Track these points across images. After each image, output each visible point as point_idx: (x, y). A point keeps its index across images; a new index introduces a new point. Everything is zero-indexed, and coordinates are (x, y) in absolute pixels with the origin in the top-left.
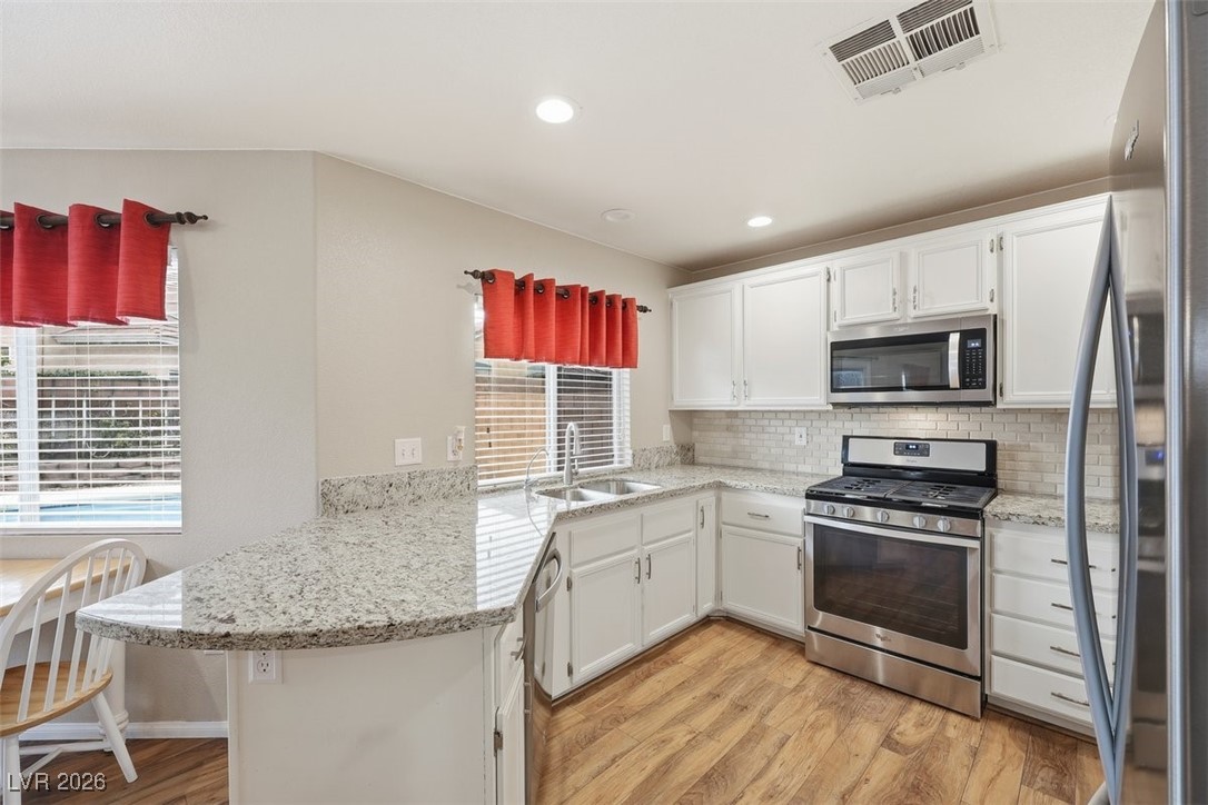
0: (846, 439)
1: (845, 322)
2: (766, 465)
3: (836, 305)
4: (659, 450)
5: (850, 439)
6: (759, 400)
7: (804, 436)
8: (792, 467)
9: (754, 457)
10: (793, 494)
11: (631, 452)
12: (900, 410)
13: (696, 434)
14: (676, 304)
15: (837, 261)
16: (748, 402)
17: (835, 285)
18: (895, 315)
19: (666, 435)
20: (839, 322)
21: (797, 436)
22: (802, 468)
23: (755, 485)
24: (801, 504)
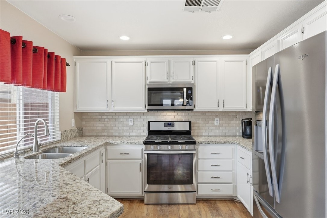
0: (149, 122)
1: (151, 81)
2: (117, 134)
3: (148, 75)
4: (71, 131)
5: (150, 122)
6: (119, 108)
7: (132, 122)
8: (127, 134)
9: (111, 131)
10: (139, 144)
11: (60, 133)
12: (164, 112)
13: (84, 123)
14: (78, 64)
15: (149, 59)
16: (114, 109)
17: (148, 67)
18: (167, 81)
19: (73, 123)
20: (149, 80)
21: (130, 122)
22: (131, 134)
23: (123, 142)
24: (143, 147)
